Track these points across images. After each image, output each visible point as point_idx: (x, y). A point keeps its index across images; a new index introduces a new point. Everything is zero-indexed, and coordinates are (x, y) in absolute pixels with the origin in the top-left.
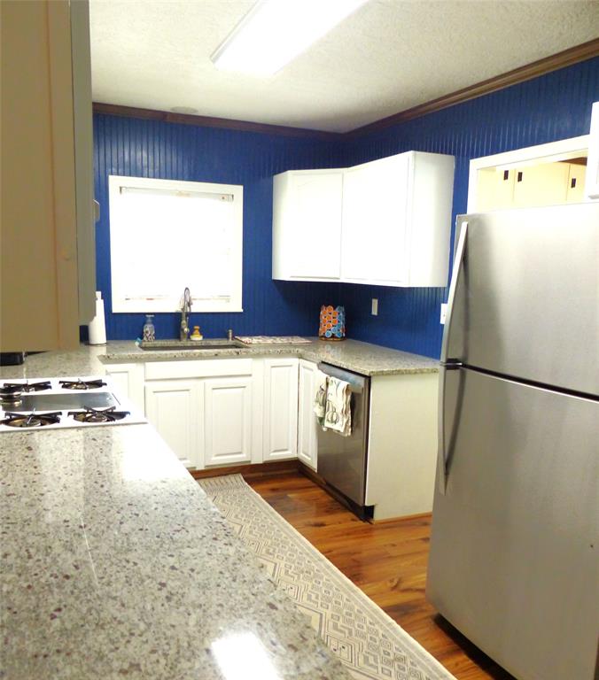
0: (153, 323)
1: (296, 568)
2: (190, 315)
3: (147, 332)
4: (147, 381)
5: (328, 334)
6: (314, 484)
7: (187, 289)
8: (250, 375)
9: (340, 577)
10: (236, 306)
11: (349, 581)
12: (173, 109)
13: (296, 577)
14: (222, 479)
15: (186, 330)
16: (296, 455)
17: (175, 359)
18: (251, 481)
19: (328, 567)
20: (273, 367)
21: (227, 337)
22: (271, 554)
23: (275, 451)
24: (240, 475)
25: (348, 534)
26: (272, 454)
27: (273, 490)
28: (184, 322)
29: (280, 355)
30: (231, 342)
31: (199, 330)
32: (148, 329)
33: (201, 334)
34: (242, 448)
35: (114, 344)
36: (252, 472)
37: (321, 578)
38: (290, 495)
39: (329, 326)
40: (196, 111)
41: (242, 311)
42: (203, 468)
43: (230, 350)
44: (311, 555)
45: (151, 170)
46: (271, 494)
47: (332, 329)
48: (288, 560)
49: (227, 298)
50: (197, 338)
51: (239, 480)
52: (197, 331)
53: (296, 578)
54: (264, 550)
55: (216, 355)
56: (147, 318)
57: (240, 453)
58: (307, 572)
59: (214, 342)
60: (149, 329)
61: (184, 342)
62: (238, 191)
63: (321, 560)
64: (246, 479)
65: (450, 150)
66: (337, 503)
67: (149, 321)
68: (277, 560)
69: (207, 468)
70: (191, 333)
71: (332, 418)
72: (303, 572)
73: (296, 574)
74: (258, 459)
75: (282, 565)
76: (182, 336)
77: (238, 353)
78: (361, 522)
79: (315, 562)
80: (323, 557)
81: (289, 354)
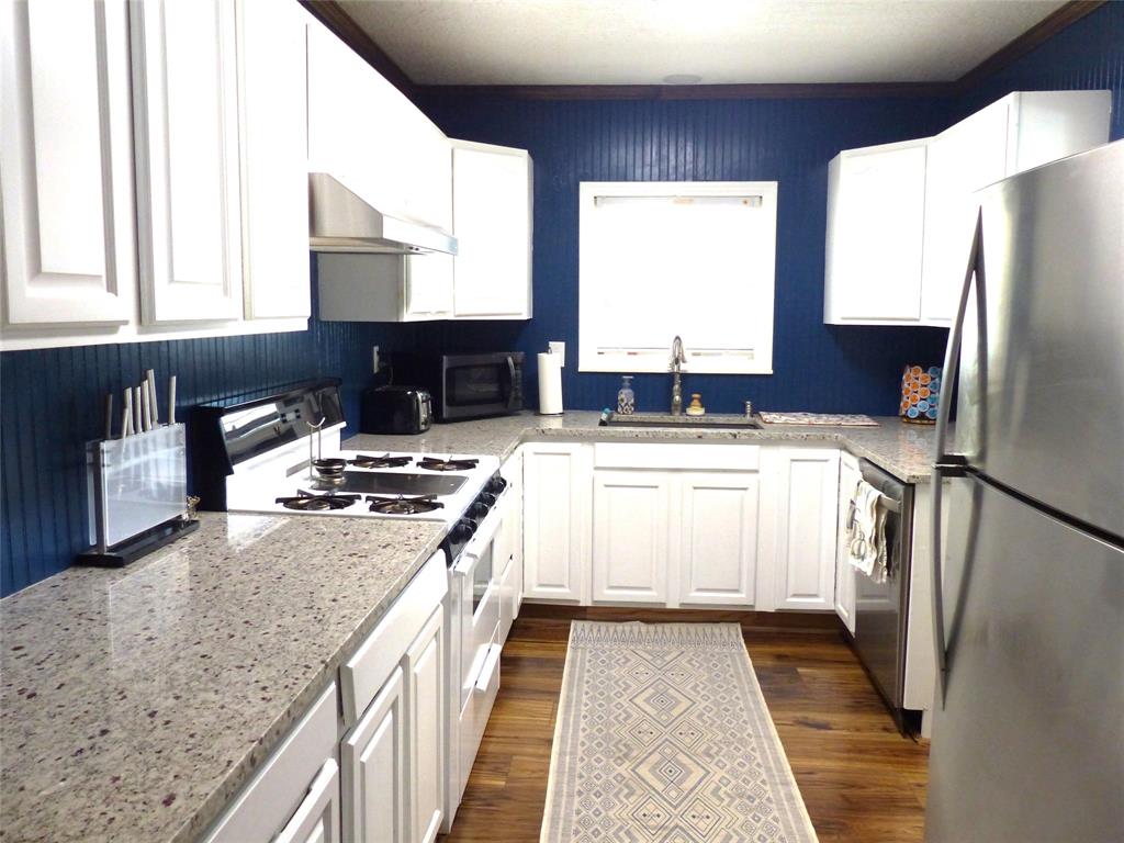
0: (631, 387)
1: (737, 787)
2: (685, 377)
3: (622, 400)
4: (596, 468)
5: (914, 413)
6: (855, 659)
7: (677, 338)
8: (756, 471)
9: (798, 819)
10: (762, 364)
11: (811, 830)
12: (666, 79)
13: (727, 800)
14: (708, 628)
15: (677, 398)
16: (830, 606)
17: (636, 439)
18: (750, 638)
19: (790, 798)
20: (793, 460)
21: (743, 412)
22: (710, 756)
23: (795, 595)
24: (739, 626)
25: (861, 751)
26: (789, 600)
27: (780, 657)
28: (677, 387)
29: (806, 442)
30: (748, 419)
31: (700, 400)
32: (623, 396)
33: (702, 406)
34: (739, 585)
35: (572, 415)
36: (757, 624)
37: (766, 813)
38: (800, 670)
39: (914, 399)
40: (700, 79)
41: (771, 372)
42: (677, 607)
43: (722, 431)
44: (775, 772)
45: (655, 170)
46: (769, 663)
47: (920, 403)
48: (732, 771)
49: (749, 351)
50: (696, 411)
51: (733, 633)
52: (696, 402)
53: (725, 803)
54: (705, 746)
55: (700, 437)
56: (623, 381)
57: (737, 591)
58: (749, 797)
59: (721, 419)
60: (626, 395)
61: (677, 417)
62: (769, 190)
63: (786, 784)
64: (745, 634)
65: (1105, 82)
66: (876, 697)
67: (627, 384)
68: (712, 767)
69: (683, 608)
70: (686, 403)
71: (859, 550)
72: (741, 797)
73: (729, 795)
74: (767, 604)
75: (716, 778)
76: (673, 408)
77: (735, 436)
78: (899, 735)
79: (774, 785)
80: (792, 778)
81: (821, 442)
